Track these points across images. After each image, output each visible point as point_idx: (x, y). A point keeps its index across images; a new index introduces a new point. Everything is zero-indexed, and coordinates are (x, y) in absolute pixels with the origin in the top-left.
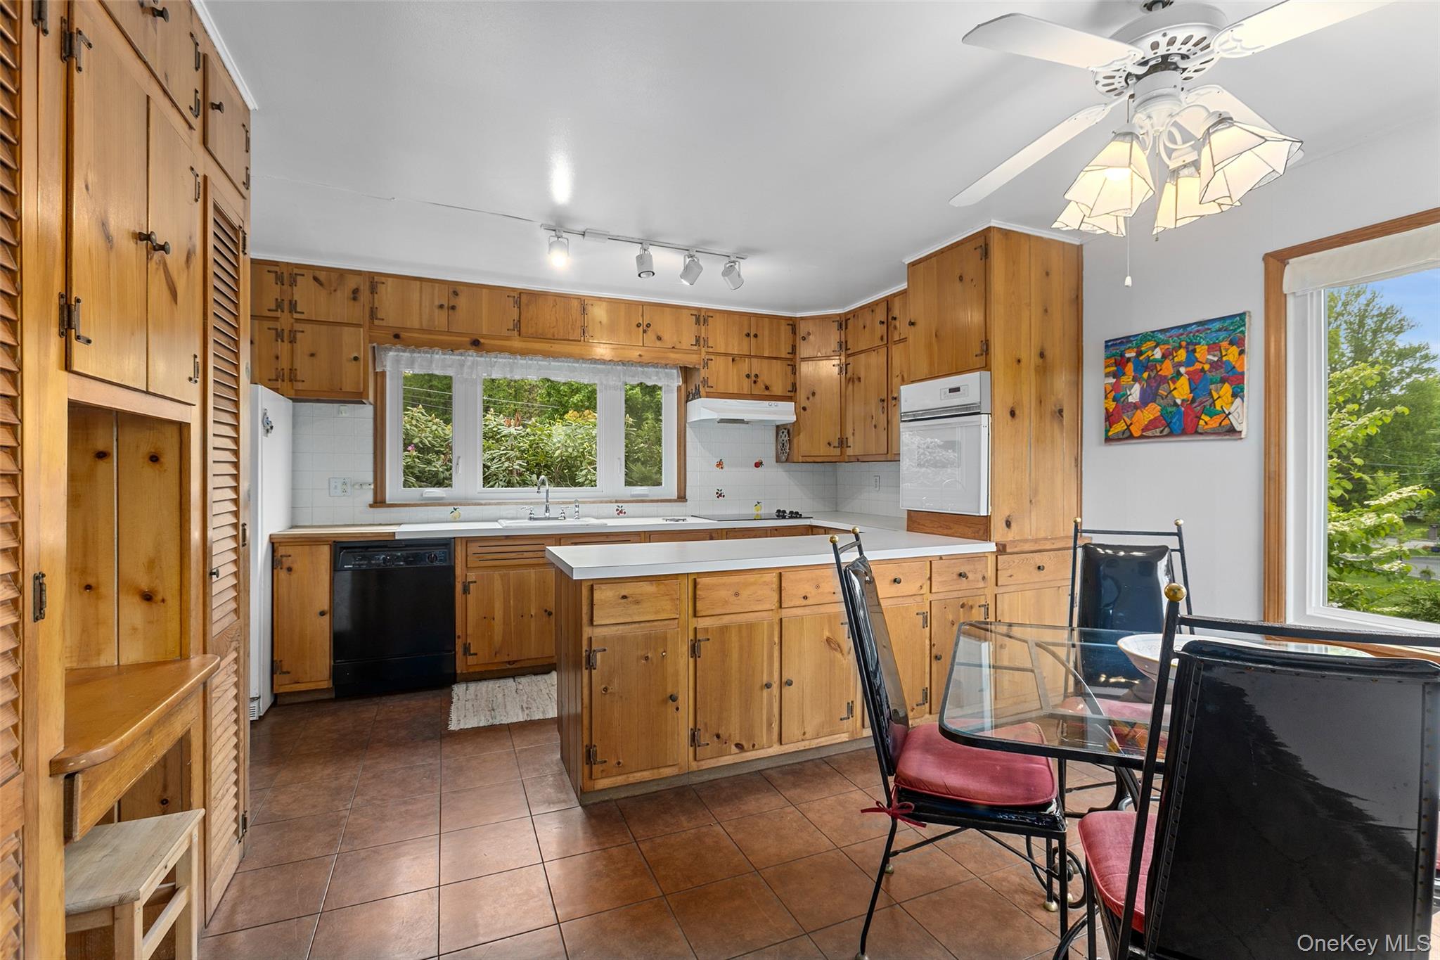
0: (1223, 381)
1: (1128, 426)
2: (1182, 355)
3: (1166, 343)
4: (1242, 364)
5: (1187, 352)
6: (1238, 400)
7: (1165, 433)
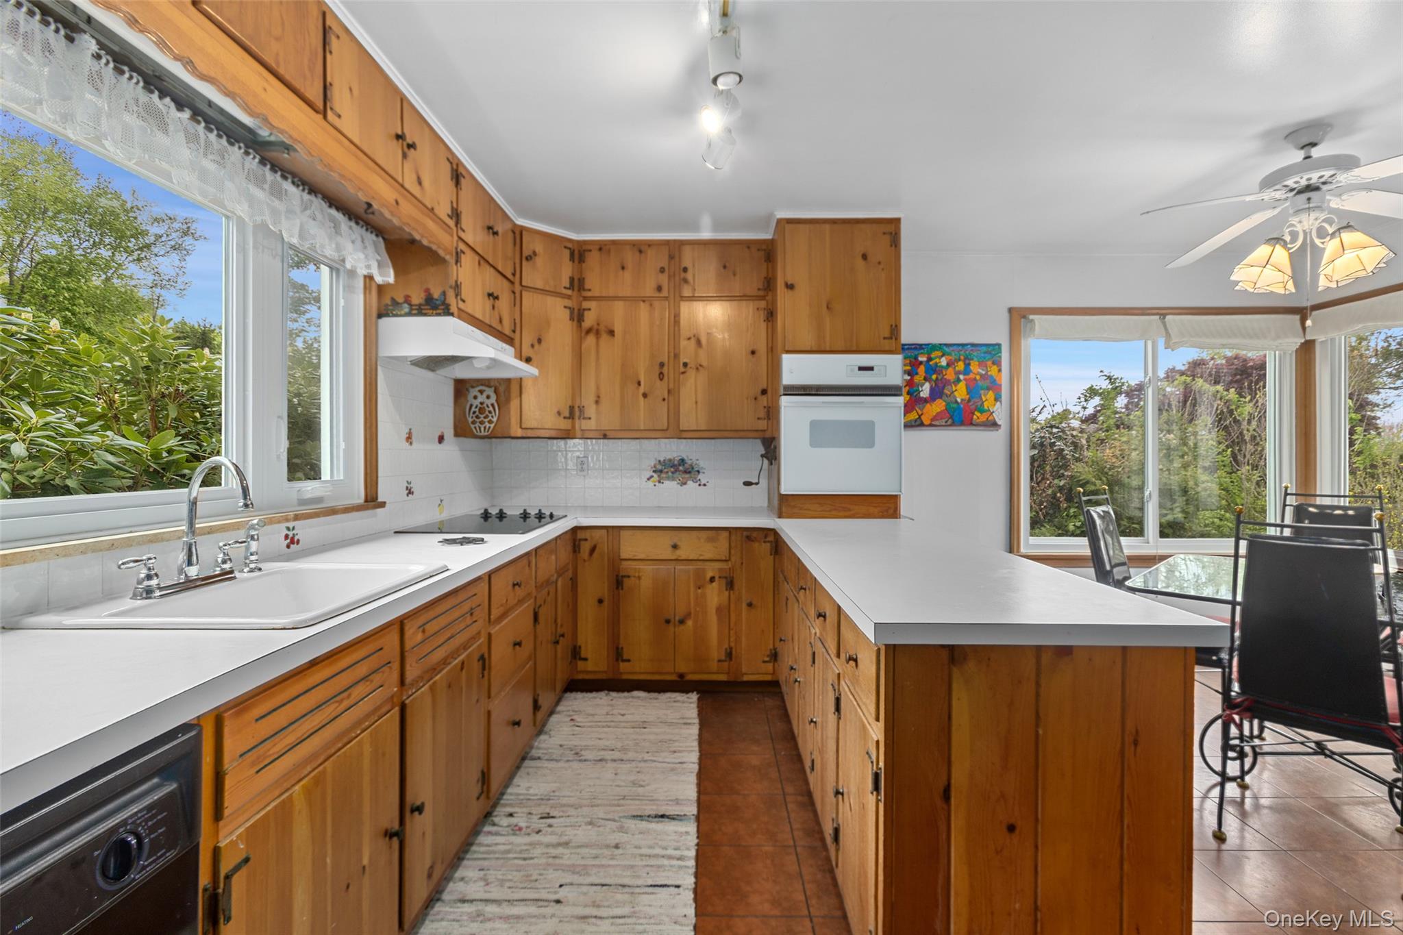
0: (988, 389)
1: (920, 416)
2: (960, 366)
3: (949, 354)
4: (1000, 379)
5: (965, 364)
6: (998, 403)
7: (949, 423)
